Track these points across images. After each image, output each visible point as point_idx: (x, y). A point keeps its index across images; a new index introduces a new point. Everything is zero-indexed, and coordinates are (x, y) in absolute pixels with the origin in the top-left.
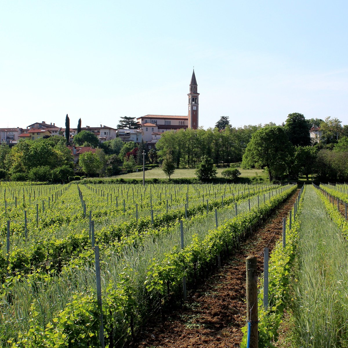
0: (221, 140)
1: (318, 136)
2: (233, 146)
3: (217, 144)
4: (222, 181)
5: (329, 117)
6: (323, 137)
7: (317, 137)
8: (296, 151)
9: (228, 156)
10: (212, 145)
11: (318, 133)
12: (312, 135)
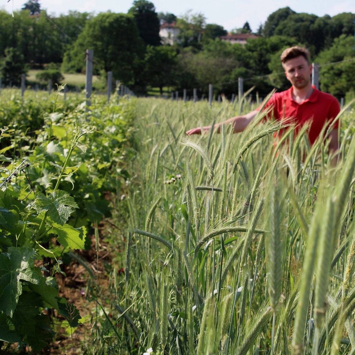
0: (31, 29)
1: (172, 35)
2: (49, 39)
3: (25, 35)
4: (33, 86)
5: (191, 11)
6: (180, 38)
7: (169, 37)
8: (147, 53)
9: (41, 53)
10: (19, 34)
11: (171, 31)
12: (163, 33)
